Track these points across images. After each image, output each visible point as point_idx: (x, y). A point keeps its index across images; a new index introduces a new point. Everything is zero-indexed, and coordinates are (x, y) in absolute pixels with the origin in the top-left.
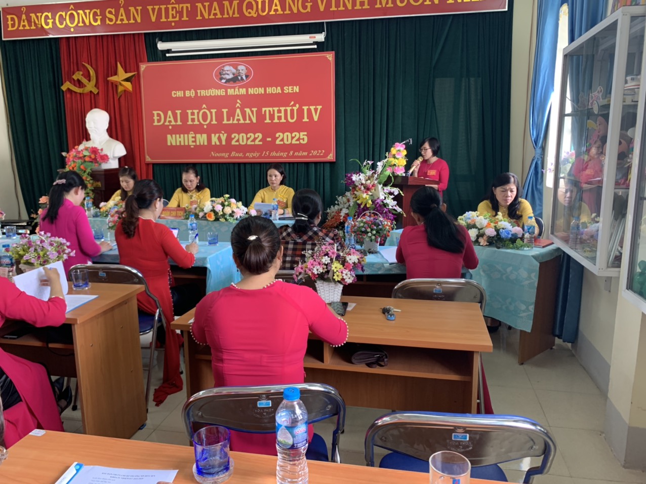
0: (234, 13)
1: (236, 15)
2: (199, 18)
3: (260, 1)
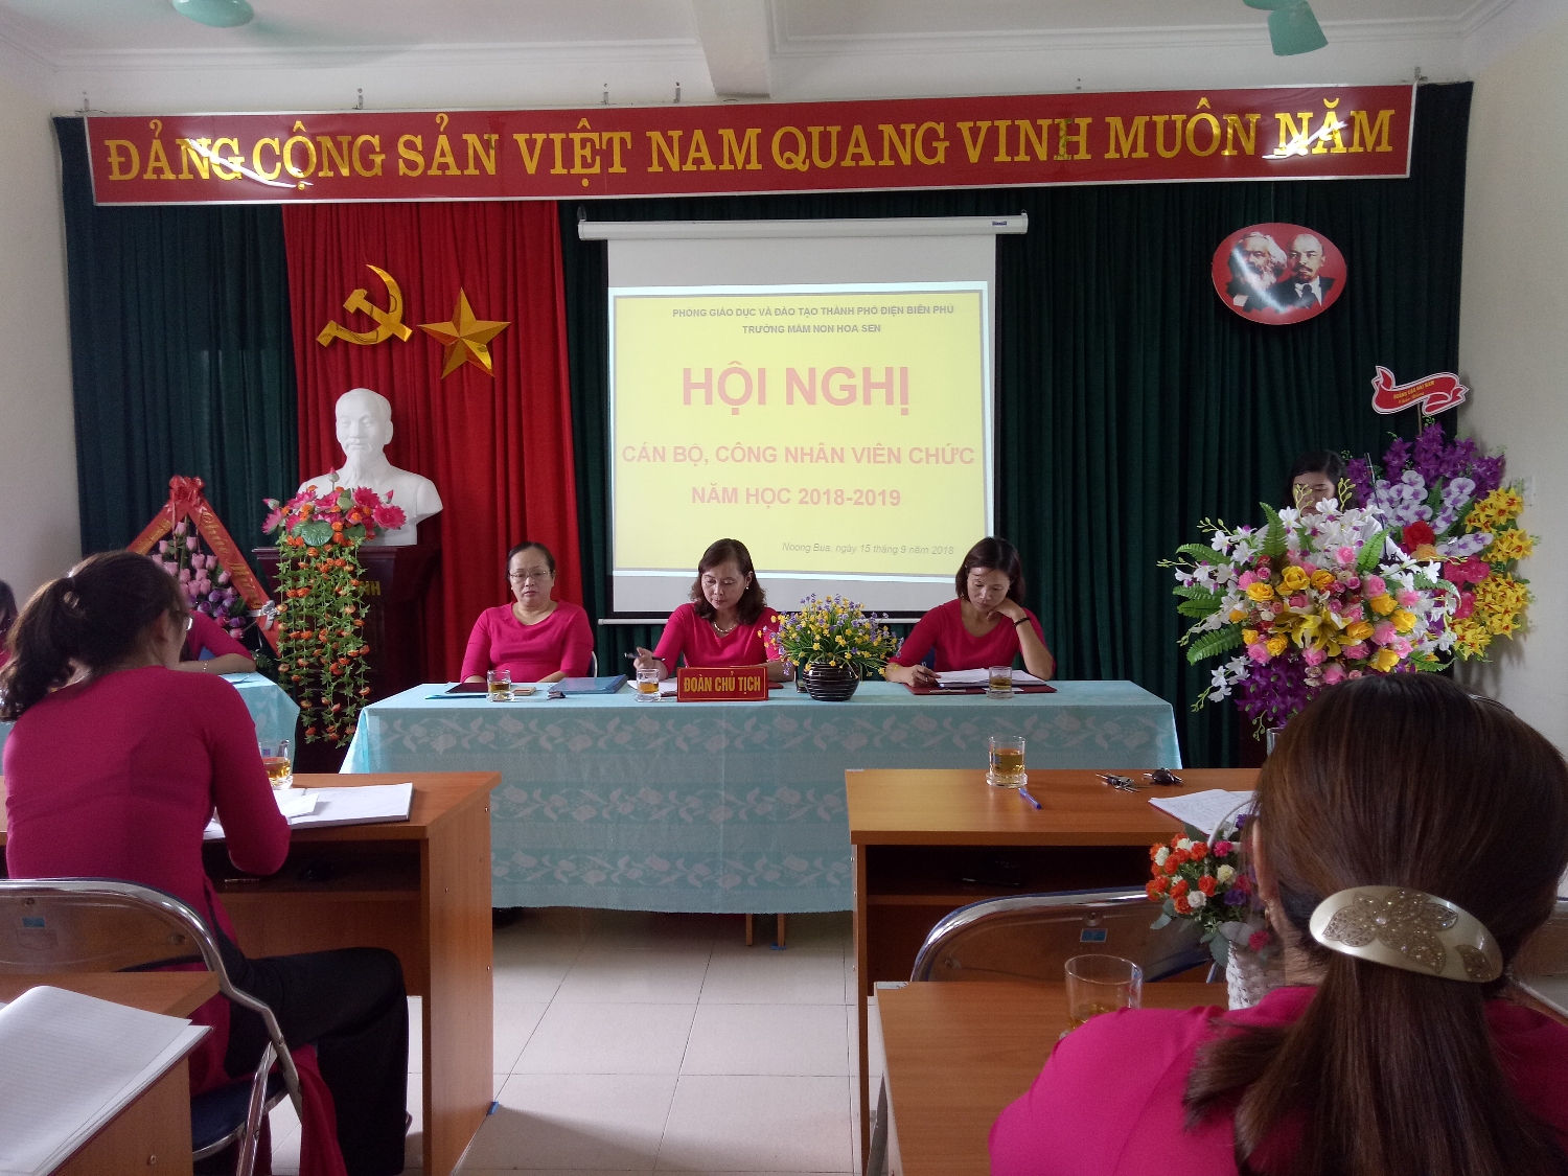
0: (747, 160)
1: (754, 165)
3: (815, 131)
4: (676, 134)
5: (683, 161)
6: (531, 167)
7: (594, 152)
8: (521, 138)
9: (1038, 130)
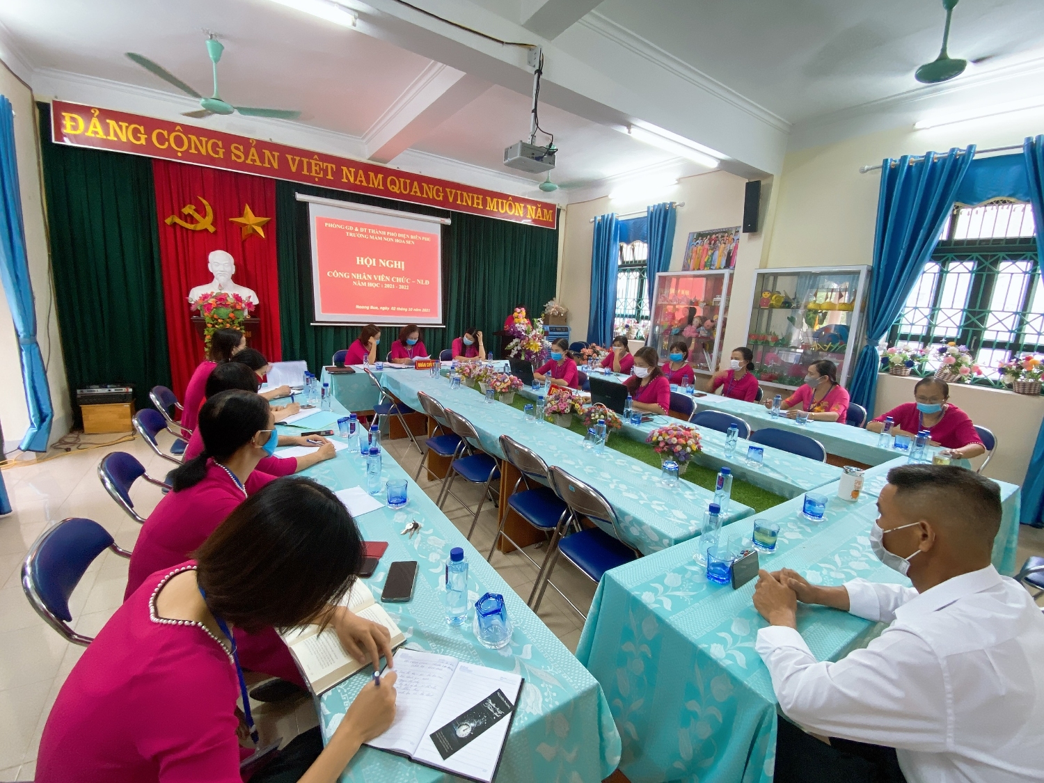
0: (379, 185)
1: (381, 187)
2: (345, 180)
3: (402, 180)
4: (353, 170)
5: (355, 180)
6: (294, 169)
7: (320, 169)
9: (469, 196)
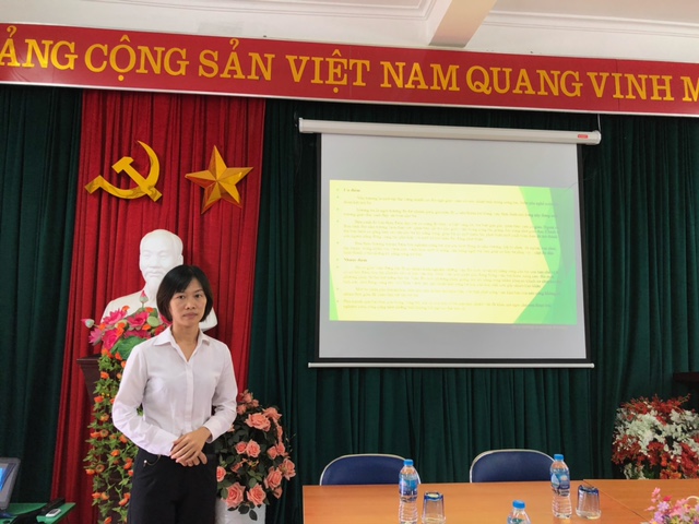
0: (450, 84)
1: (454, 88)
2: (386, 84)
3: (495, 70)
4: (401, 65)
5: (405, 81)
6: (297, 77)
7: (343, 71)
8: (291, 59)
